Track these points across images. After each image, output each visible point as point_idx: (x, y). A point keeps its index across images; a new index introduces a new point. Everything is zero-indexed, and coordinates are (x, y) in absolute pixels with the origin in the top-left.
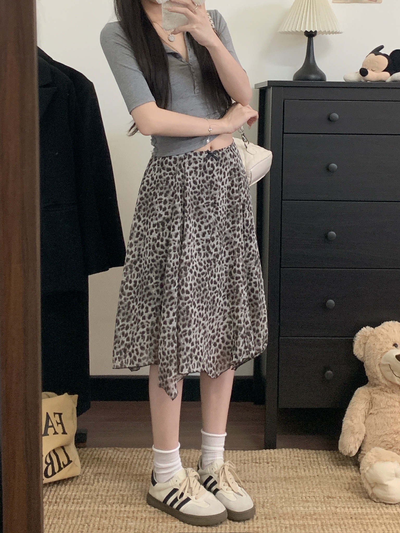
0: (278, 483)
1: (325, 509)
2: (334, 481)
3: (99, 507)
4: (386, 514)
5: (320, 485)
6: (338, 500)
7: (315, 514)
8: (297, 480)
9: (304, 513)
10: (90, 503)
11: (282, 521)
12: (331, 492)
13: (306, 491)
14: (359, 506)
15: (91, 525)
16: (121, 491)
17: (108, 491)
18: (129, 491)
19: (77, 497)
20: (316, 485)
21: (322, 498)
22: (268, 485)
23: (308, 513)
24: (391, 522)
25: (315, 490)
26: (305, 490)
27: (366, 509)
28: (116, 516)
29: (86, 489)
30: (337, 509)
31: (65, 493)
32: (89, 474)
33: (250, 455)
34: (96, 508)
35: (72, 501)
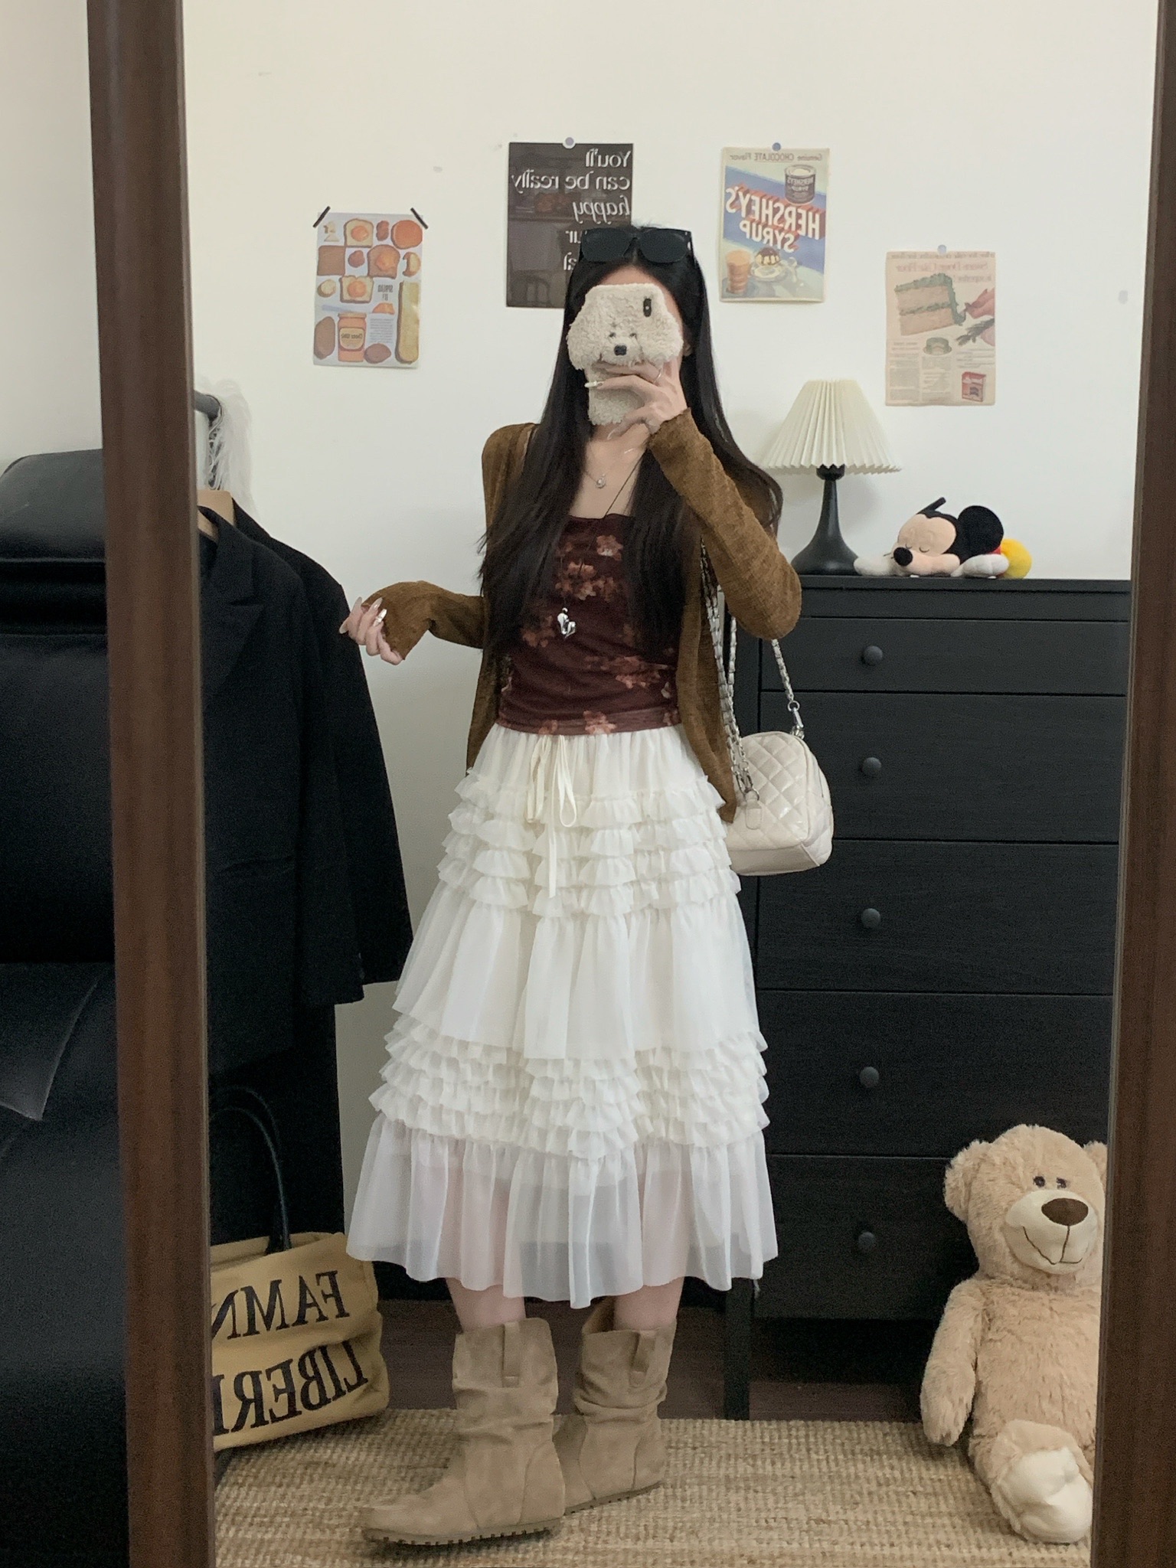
0: (710, 1490)
1: (807, 1546)
6: (841, 1529)
7: (781, 1555)
8: (752, 1484)
13: (769, 1506)
14: (885, 1541)
20: (795, 1495)
21: (805, 1522)
25: (790, 1505)
26: (766, 1504)
30: (836, 1547)
32: (292, 1464)
35: (249, 1520)
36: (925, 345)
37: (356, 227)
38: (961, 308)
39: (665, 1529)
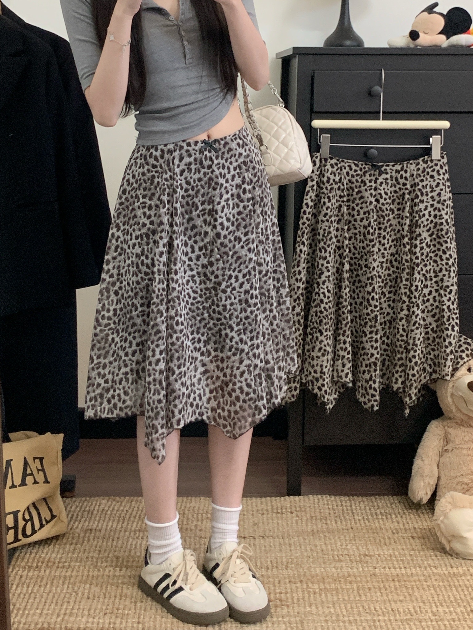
0: (305, 539)
1: (361, 570)
2: (372, 535)
3: (89, 571)
5: (355, 540)
6: (377, 559)
7: (349, 576)
8: (327, 534)
9: (335, 575)
10: (79, 567)
11: (310, 585)
12: (368, 550)
13: (338, 548)
14: (401, 566)
15: (80, 594)
16: (115, 551)
17: (100, 551)
19: (64, 560)
20: (350, 540)
21: (358, 556)
22: (292, 541)
23: (341, 575)
24: (441, 584)
25: (349, 547)
26: (336, 547)
27: (410, 570)
28: (108, 582)
29: (75, 550)
30: (376, 570)
31: (48, 556)
32: (77, 530)
33: (269, 504)
34: (86, 573)
35: (57, 565)
39: (282, 562)
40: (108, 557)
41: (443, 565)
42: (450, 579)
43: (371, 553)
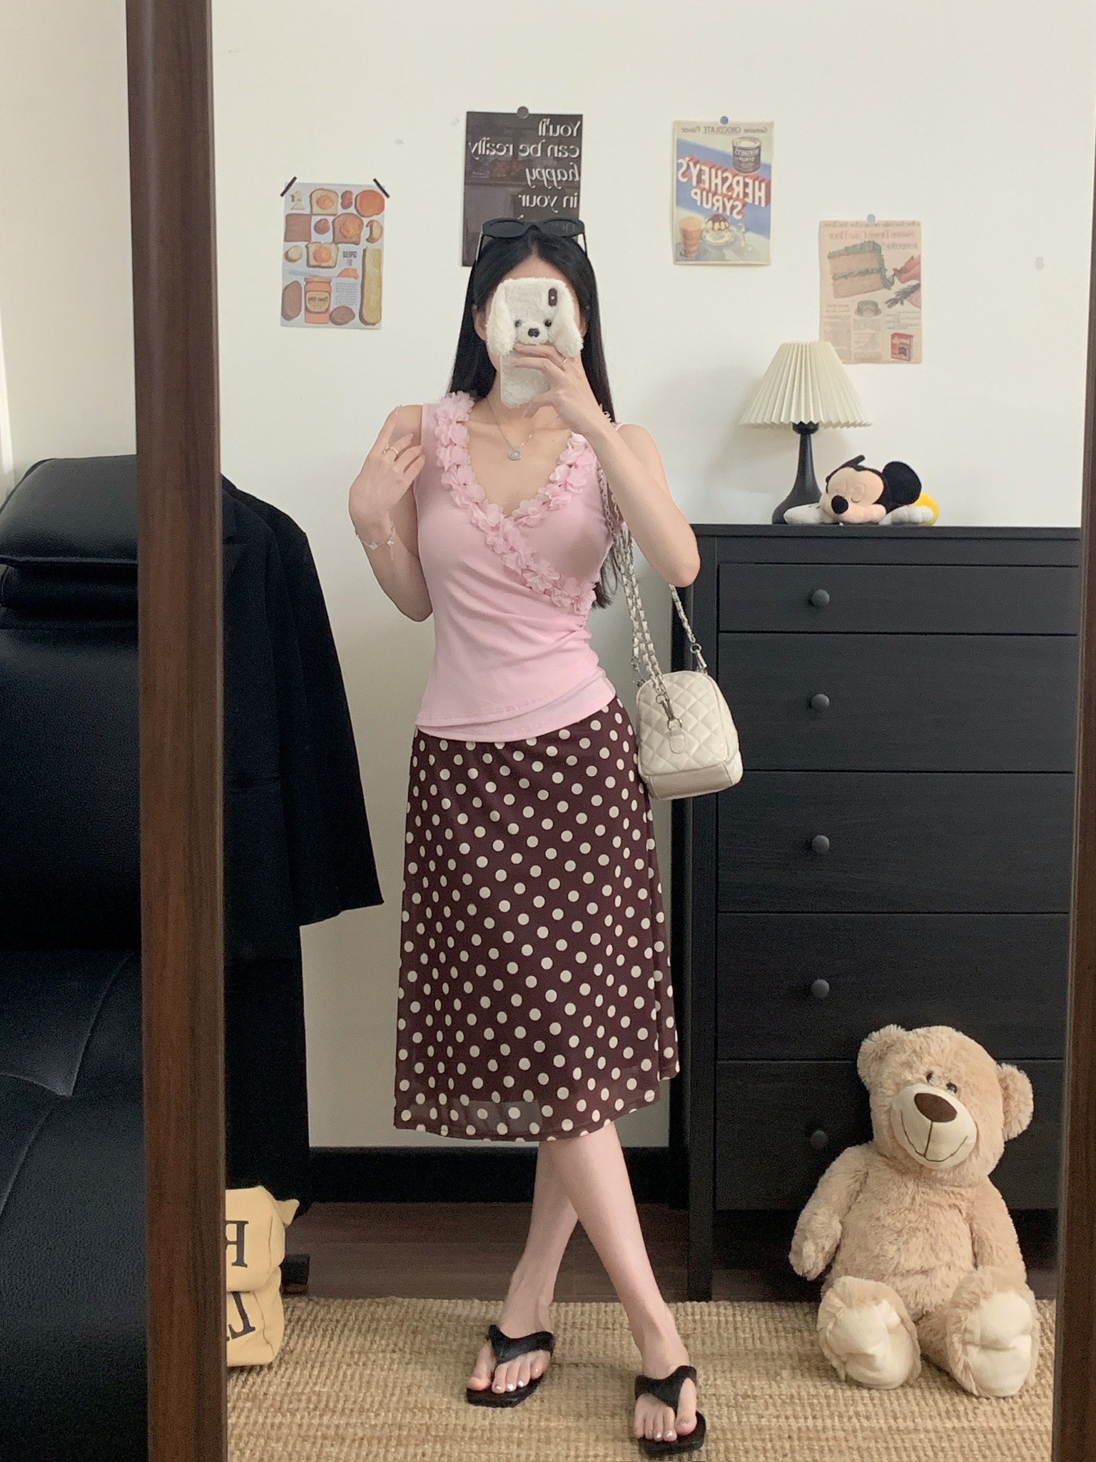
1: (735, 1419)
2: (763, 1364)
3: (266, 1417)
4: (863, 1429)
6: (766, 1402)
14: (808, 1414)
18: (333, 1384)
24: (872, 1444)
25: (719, 1382)
27: (823, 1420)
28: (299, 1435)
30: (763, 1420)
36: (856, 307)
37: (322, 197)
38: (889, 273)
40: (302, 1393)
41: (881, 1414)
42: (889, 1438)
43: (757, 1393)
